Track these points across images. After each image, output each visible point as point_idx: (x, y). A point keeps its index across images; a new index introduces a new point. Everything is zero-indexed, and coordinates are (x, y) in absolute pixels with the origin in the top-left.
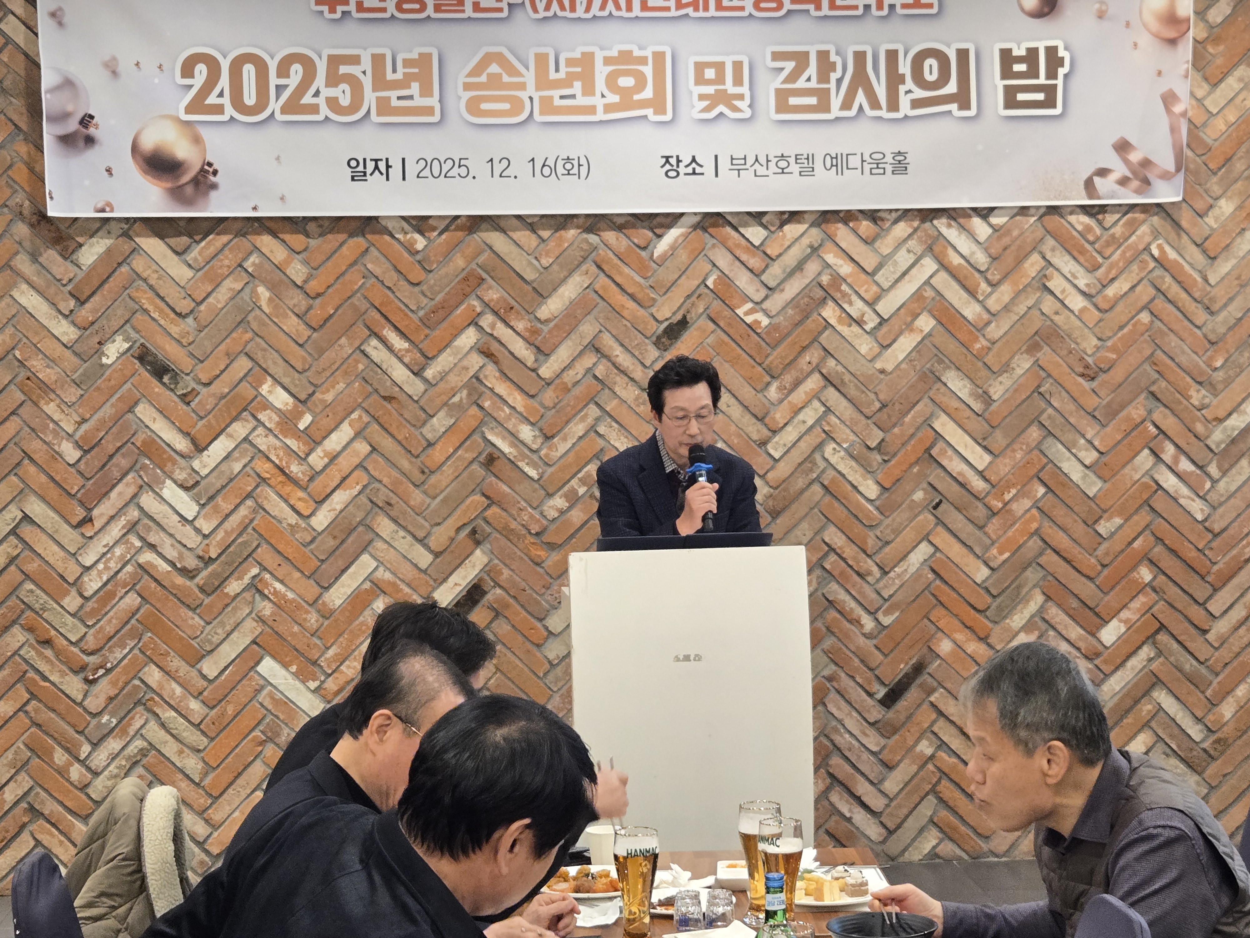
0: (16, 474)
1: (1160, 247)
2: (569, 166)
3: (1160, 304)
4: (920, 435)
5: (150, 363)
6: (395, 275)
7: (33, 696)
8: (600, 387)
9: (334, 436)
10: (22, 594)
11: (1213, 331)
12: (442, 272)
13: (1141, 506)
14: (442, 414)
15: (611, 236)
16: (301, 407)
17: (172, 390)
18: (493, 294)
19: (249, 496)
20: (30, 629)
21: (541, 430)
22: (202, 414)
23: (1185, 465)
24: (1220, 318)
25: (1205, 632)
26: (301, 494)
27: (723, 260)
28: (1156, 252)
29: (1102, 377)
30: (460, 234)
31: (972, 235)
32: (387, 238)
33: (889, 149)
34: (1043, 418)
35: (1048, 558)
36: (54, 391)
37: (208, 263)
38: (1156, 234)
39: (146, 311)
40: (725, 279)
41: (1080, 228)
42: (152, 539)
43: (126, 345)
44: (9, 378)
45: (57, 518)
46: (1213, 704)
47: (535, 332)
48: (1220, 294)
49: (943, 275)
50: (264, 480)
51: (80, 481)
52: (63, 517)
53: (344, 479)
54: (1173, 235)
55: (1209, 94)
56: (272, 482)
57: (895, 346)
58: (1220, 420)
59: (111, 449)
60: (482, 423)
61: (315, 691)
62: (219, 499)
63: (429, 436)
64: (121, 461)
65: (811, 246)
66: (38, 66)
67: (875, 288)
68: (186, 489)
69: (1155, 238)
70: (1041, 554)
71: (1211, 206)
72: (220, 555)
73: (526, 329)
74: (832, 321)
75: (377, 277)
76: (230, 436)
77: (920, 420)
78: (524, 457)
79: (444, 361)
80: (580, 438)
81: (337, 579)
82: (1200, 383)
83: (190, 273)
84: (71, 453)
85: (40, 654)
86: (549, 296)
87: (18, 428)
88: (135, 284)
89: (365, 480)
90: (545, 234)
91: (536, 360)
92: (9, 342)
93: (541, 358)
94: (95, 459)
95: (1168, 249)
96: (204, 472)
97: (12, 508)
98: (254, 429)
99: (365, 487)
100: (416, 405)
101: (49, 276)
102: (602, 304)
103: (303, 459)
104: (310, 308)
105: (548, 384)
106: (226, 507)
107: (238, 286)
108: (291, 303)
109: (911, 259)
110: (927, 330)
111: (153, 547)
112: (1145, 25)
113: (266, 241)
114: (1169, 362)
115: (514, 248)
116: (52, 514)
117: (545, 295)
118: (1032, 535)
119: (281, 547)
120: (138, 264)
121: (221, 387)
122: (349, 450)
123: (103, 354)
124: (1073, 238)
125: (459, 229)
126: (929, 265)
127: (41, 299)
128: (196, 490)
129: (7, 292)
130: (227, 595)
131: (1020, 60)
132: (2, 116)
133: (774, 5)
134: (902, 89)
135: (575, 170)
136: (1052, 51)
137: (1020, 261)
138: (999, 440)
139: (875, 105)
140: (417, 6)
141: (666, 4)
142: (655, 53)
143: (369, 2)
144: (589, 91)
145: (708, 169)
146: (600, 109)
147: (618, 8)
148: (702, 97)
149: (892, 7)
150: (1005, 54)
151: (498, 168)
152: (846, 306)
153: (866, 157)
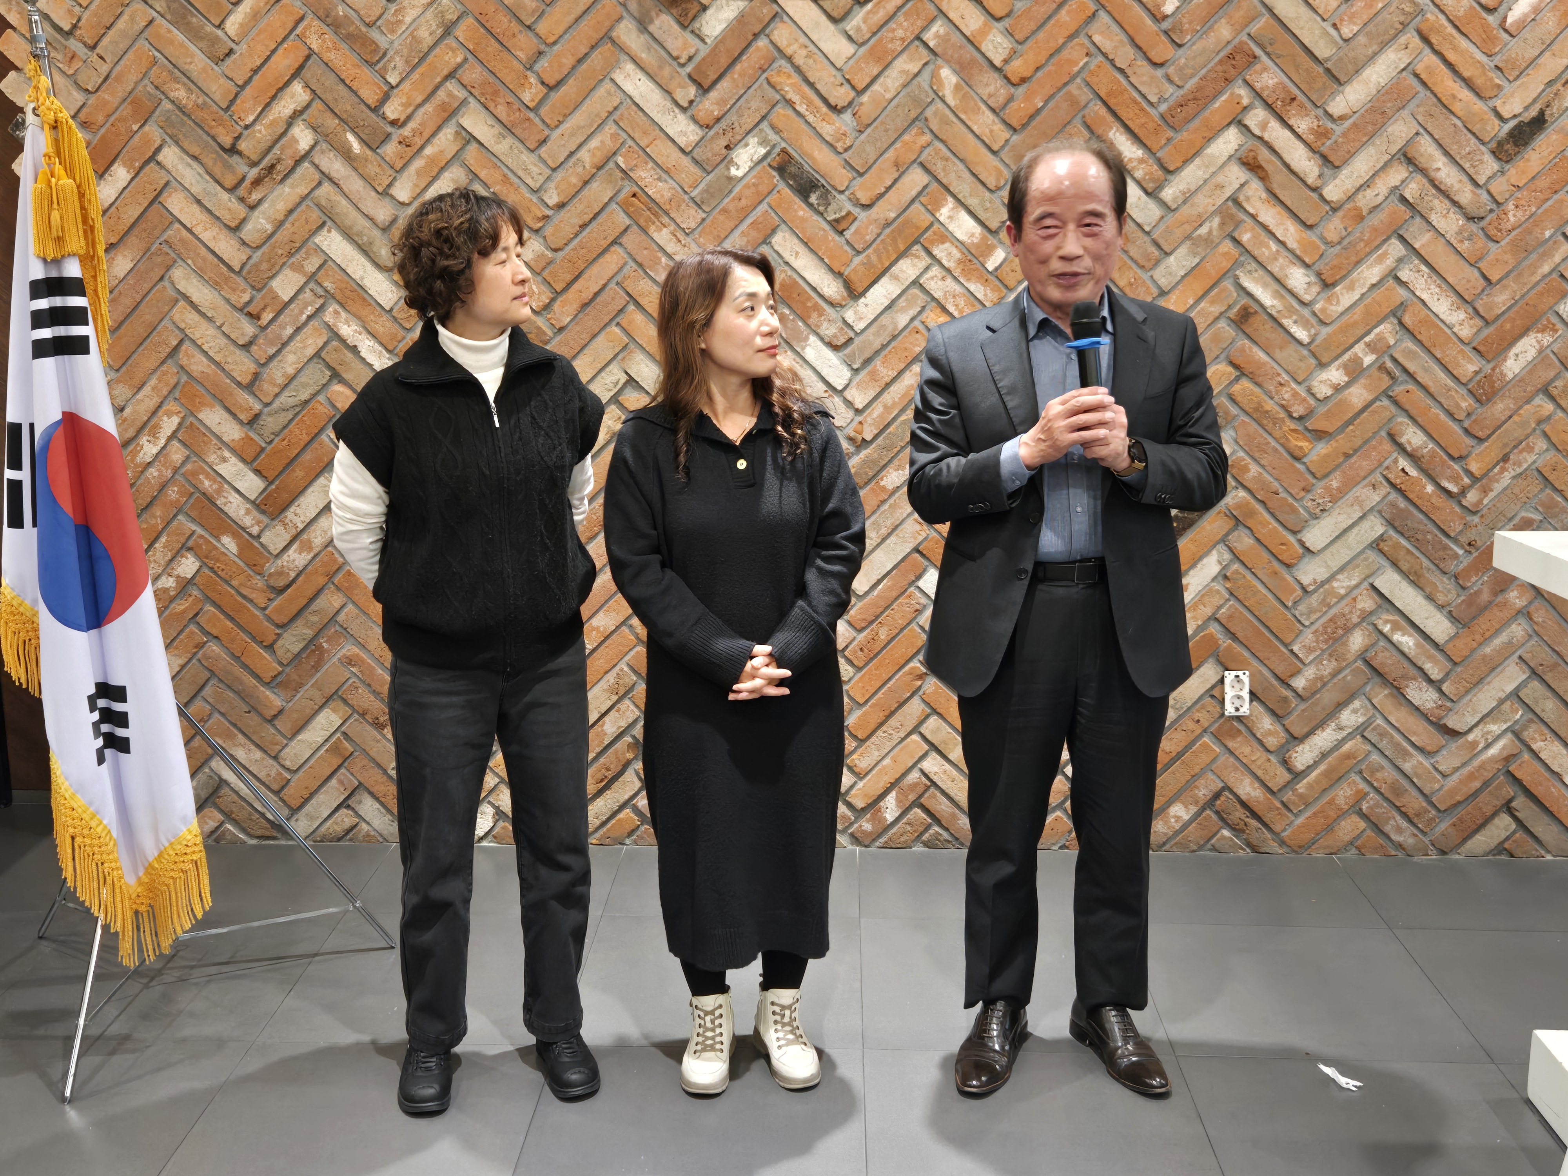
0: (618, 324)
5: (793, 177)
6: (1130, 52)
8: (1409, 213)
12: (1199, 45)
14: (1182, 251)
16: (991, 240)
17: (822, 214)
18: (1269, 78)
21: (1319, 274)
22: (859, 247)
36: (667, 214)
37: (874, 34)
39: (790, 103)
43: (763, 151)
44: (610, 194)
47: (1322, 134)
60: (1237, 264)
62: (878, 362)
63: (1163, 282)
68: (835, 348)
72: (876, 437)
73: (1312, 131)
75: (1105, 55)
76: (896, 278)
78: (1291, 311)
79: (1191, 176)
80: (1373, 286)
83: (849, 49)
86: (1348, 82)
87: (622, 262)
88: (775, 65)
91: (1320, 176)
92: (610, 145)
93: (1327, 172)
96: (859, 326)
97: (614, 368)
98: (927, 269)
100: (1146, 239)
101: (662, 52)
102: (1423, 93)
104: (1010, 99)
105: (1334, 210)
106: (886, 373)
107: (914, 68)
108: (984, 92)
113: (955, 3)
115: (1304, 10)
117: (1343, 78)
120: (781, 34)
121: (886, 210)
123: (731, 161)
127: (651, 85)
128: (848, 350)
129: (605, 76)
130: (883, 489)
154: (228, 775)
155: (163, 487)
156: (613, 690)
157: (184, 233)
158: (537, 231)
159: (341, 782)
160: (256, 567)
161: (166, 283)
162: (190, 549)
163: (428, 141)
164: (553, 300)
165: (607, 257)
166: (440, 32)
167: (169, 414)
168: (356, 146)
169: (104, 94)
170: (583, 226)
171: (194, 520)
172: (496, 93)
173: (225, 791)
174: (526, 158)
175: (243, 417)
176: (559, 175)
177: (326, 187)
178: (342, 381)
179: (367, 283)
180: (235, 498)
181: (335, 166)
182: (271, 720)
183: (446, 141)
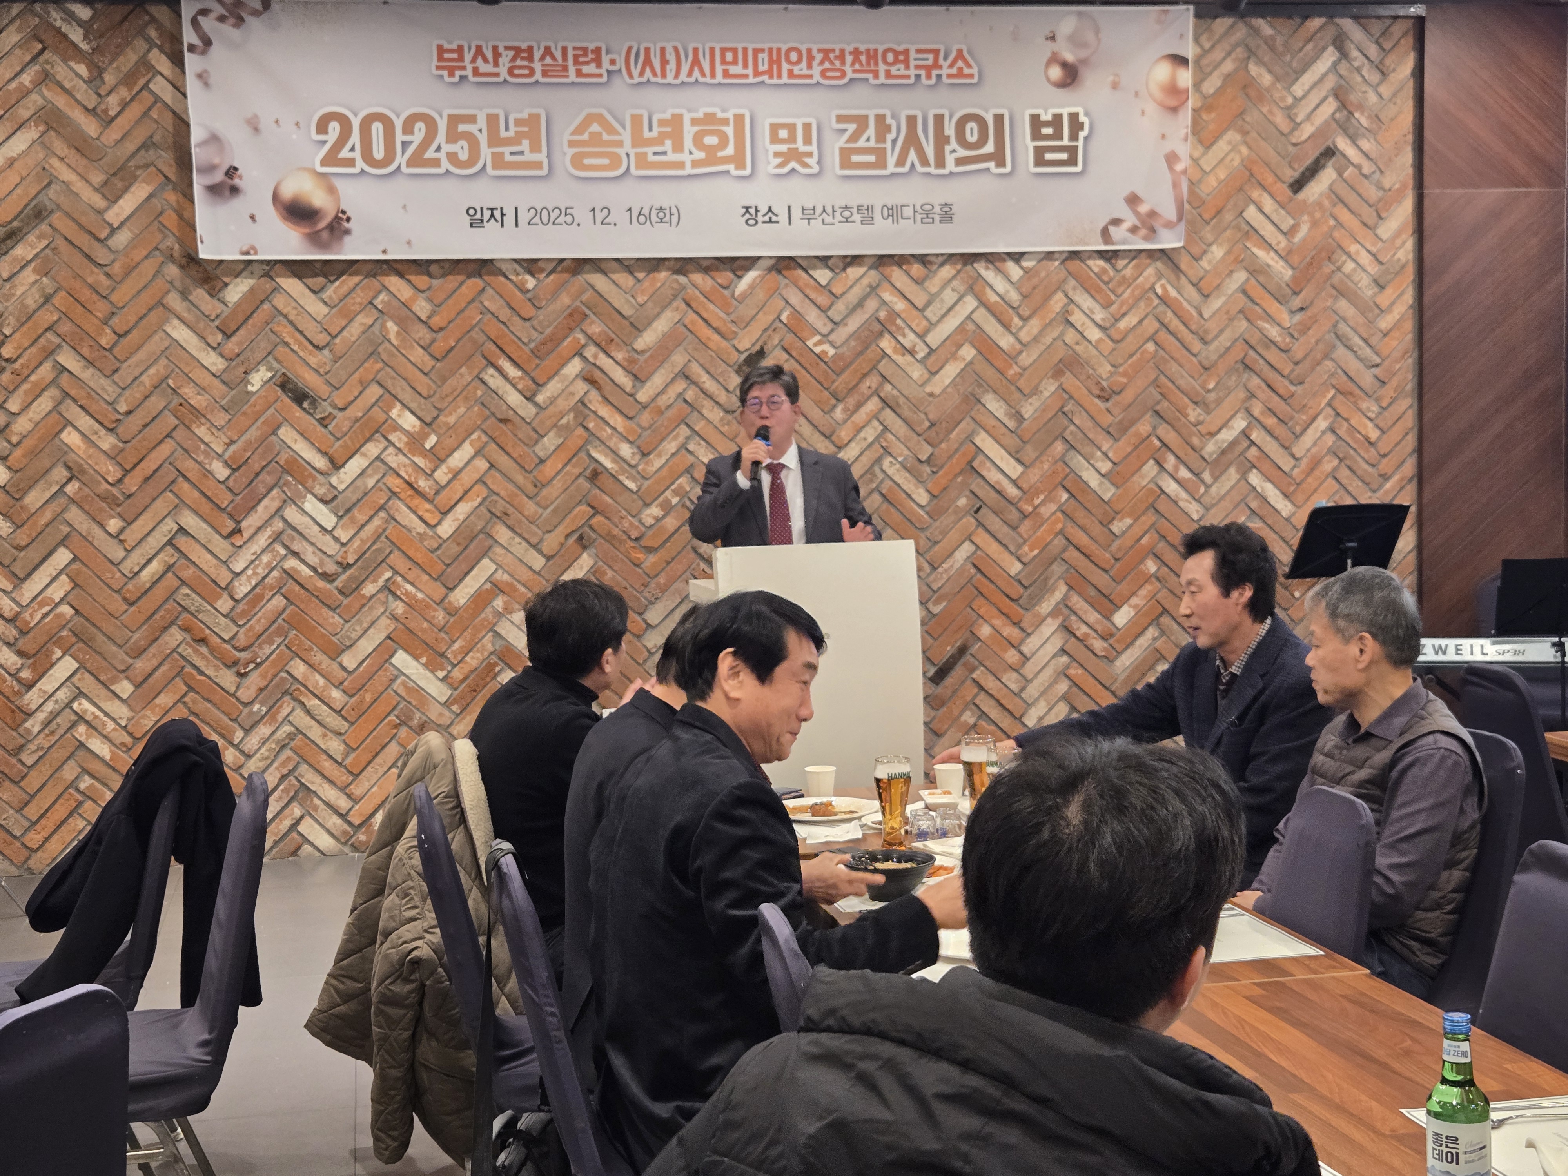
0: (171, 491)
1: (1163, 287)
2: (661, 215)
3: (1163, 335)
4: (963, 449)
5: (291, 390)
6: (508, 311)
7: (191, 688)
8: (689, 409)
9: (456, 455)
10: (179, 597)
11: (1207, 358)
12: (551, 308)
13: (1147, 509)
14: (551, 434)
15: (698, 278)
16: (427, 429)
17: (312, 415)
18: (596, 328)
19: (382, 508)
20: (187, 629)
21: (639, 448)
22: (339, 435)
23: (1184, 473)
24: (1212, 347)
26: (428, 506)
27: (795, 297)
28: (1159, 291)
29: (1116, 398)
30: (566, 276)
31: (1007, 277)
32: (502, 279)
33: (937, 200)
34: (1067, 434)
35: (1071, 554)
36: (204, 416)
37: (342, 300)
38: (1160, 275)
39: (287, 344)
40: (797, 314)
41: (1096, 270)
42: (295, 547)
43: (270, 375)
44: (163, 404)
45: (209, 530)
47: (632, 361)
48: (1213, 326)
49: (982, 311)
50: (395, 494)
51: (229, 496)
52: (214, 528)
53: (466, 493)
54: (1172, 277)
55: (1203, 155)
56: (402, 496)
57: (942, 372)
58: (1212, 435)
59: (257, 467)
60: (587, 442)
61: (444, 679)
62: (355, 511)
63: (541, 454)
64: (267, 478)
65: (870, 286)
66: (188, 125)
67: (925, 323)
68: (325, 502)
69: (1159, 279)
70: (1064, 550)
71: (1205, 252)
72: (356, 561)
73: (625, 359)
74: (889, 351)
75: (493, 314)
76: (365, 455)
77: (963, 436)
78: (624, 471)
79: (553, 387)
80: (673, 454)
81: (461, 580)
82: (1196, 403)
83: (325, 310)
84: (221, 471)
85: (196, 651)
86: (645, 329)
87: (173, 449)
88: (275, 320)
89: (484, 492)
90: (641, 275)
91: (633, 386)
92: (163, 372)
93: (638, 384)
94: (242, 477)
95: (1170, 288)
96: (341, 487)
97: (169, 520)
98: (385, 449)
99: (484, 499)
100: (528, 426)
101: (199, 313)
102: (690, 337)
103: (429, 475)
104: (433, 341)
105: (645, 407)
106: (361, 518)
107: (369, 321)
108: (416, 337)
109: (955, 297)
110: (969, 358)
111: (296, 554)
112: (1151, 95)
113: (394, 282)
114: (1170, 385)
115: (613, 287)
116: (204, 526)
117: (641, 328)
118: (1057, 534)
119: (411, 553)
120: (279, 301)
121: (355, 411)
122: (469, 467)
123: (248, 382)
124: (1090, 278)
125: (567, 270)
126: (970, 303)
127: (191, 333)
128: (334, 503)
129: (160, 327)
130: (363, 596)
131: (1047, 124)
132: (152, 168)
133: (838, 74)
134: (948, 149)
135: (667, 219)
136: (1074, 117)
137: (1047, 298)
138: (1030, 453)
139: (925, 162)
140: (526, 72)
141: (745, 72)
142: (735, 116)
143: (484, 68)
144: (678, 147)
145: (783, 217)
146: (688, 165)
147: (703, 74)
148: (777, 154)
149: (939, 77)
150: (1036, 121)
151: (600, 216)
152: (900, 338)
153: (918, 208)
158: (111, 430)
163: (33, 371)
164: (124, 476)
165: (163, 446)
166: (41, 300)
170: (145, 426)
172: (81, 339)
174: (103, 381)
176: (127, 393)
183: (45, 371)
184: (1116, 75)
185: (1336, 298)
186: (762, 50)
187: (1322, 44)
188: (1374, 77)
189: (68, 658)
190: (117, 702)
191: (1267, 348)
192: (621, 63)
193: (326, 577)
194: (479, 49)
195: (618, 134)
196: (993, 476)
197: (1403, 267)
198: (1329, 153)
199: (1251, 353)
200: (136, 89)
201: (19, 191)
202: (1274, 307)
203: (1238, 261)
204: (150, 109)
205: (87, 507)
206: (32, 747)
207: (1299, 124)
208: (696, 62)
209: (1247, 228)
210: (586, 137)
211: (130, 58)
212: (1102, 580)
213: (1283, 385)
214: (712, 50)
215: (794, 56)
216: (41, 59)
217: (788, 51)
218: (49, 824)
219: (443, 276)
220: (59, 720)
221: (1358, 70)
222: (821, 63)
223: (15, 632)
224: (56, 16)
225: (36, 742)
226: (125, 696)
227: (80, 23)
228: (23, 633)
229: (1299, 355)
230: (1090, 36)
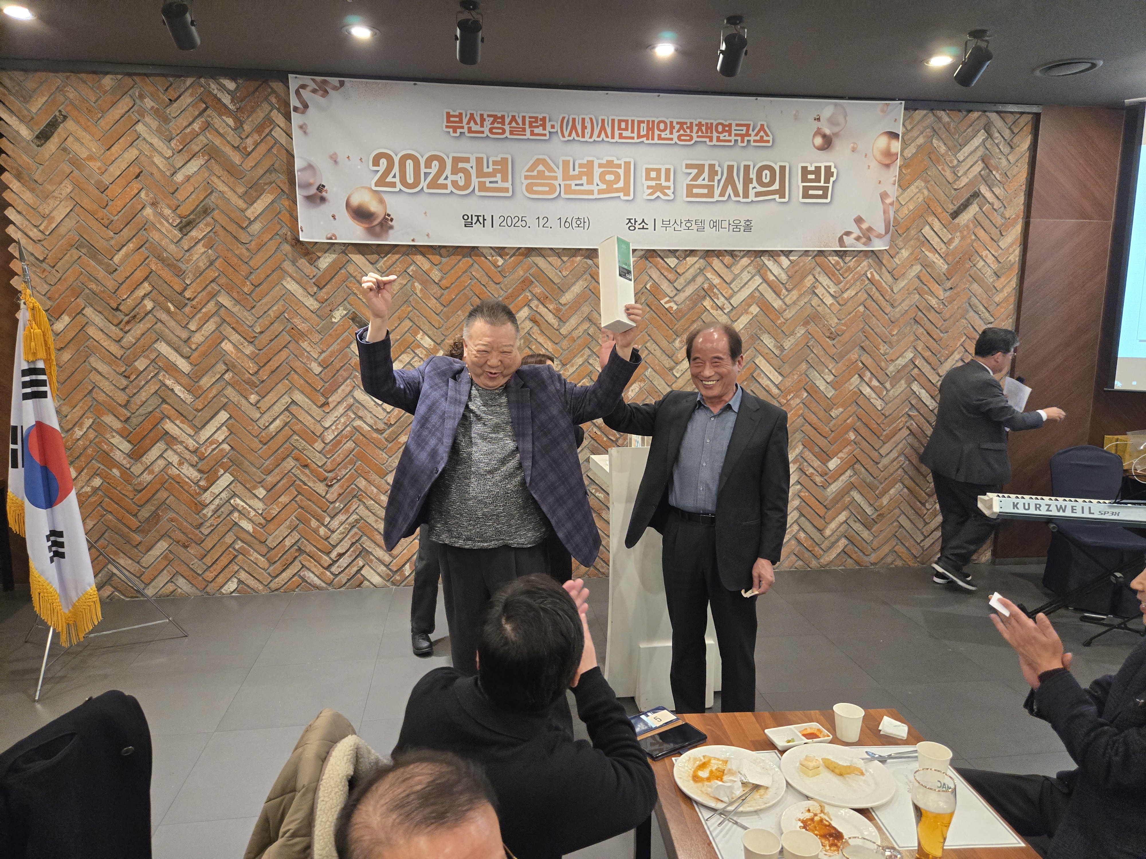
0: (287, 379)
1: (871, 273)
2: (578, 222)
3: (870, 303)
4: (748, 366)
5: (358, 322)
6: (487, 279)
7: (299, 493)
8: (591, 339)
10: (292, 440)
11: (894, 316)
12: (512, 277)
13: (852, 403)
16: (438, 347)
18: (538, 290)
20: (297, 459)
21: (561, 361)
23: (875, 383)
24: (897, 310)
25: (877, 463)
27: (655, 274)
28: (869, 276)
29: (838, 338)
30: (521, 257)
31: (780, 265)
32: (483, 258)
33: (743, 217)
34: (809, 359)
35: (807, 428)
36: (306, 336)
38: (870, 266)
39: (355, 294)
40: (656, 285)
41: (833, 262)
42: (360, 414)
43: (345, 312)
44: (282, 328)
45: (310, 402)
46: (879, 497)
47: (558, 310)
48: (898, 297)
49: (765, 285)
51: (322, 383)
52: (313, 402)
54: (877, 268)
55: (902, 194)
57: (739, 321)
58: (892, 361)
59: (337, 367)
64: (343, 374)
65: (700, 269)
66: (293, 157)
67: (731, 291)
69: (870, 269)
70: (803, 426)
71: (898, 253)
72: (396, 423)
73: (555, 309)
74: (709, 308)
75: (477, 280)
76: (401, 361)
80: (580, 365)
82: (885, 342)
84: (317, 369)
85: (302, 472)
86: (567, 291)
87: (288, 355)
88: (349, 279)
90: (565, 259)
91: (559, 325)
92: (282, 309)
93: (561, 324)
94: (329, 372)
95: (875, 274)
97: (286, 396)
101: (302, 273)
102: (593, 296)
104: (442, 294)
105: (565, 337)
107: (404, 282)
108: (432, 292)
109: (749, 276)
110: (755, 313)
111: (361, 418)
112: (874, 156)
113: (419, 259)
114: (871, 331)
115: (548, 265)
116: (307, 400)
117: (564, 291)
118: (799, 416)
120: (351, 268)
123: (332, 317)
124: (829, 267)
125: (521, 254)
126: (758, 280)
127: (298, 286)
129: (279, 282)
130: (400, 443)
131: (811, 172)
132: (274, 184)
133: (688, 138)
134: (751, 186)
135: (582, 225)
136: (828, 168)
137: (803, 278)
138: (786, 369)
139: (737, 194)
140: (500, 131)
141: (632, 135)
142: (625, 162)
143: (475, 128)
144: (590, 182)
145: (651, 226)
146: (596, 192)
147: (607, 137)
148: (649, 187)
149: (749, 141)
150: (804, 169)
151: (542, 222)
152: (715, 300)
153: (731, 222)
154: (115, 571)
155: (85, 449)
156: (288, 527)
157: (95, 343)
158: (251, 343)
159: (168, 571)
160: (128, 481)
161: (87, 363)
162: (98, 475)
163: (204, 306)
164: (259, 370)
165: (282, 353)
166: (208, 264)
167: (88, 418)
168: (172, 308)
169: (58, 286)
170: (271, 341)
171: (99, 462)
172: (233, 288)
173: (115, 578)
174: (246, 313)
175: (122, 419)
176: (260, 320)
177: (159, 324)
178: (167, 403)
179: (177, 363)
180: (118, 453)
181: (164, 316)
182: (136, 547)
183: (211, 306)
184: (854, 143)
185: (971, 284)
186: (643, 122)
187: (978, 128)
188: (1006, 150)
189: (227, 474)
190: (256, 500)
191: (929, 311)
192: (558, 128)
193: (378, 431)
194: (472, 115)
195: (555, 172)
196: (765, 382)
197: (1012, 265)
198: (976, 195)
199: (920, 313)
200: (264, 135)
201: (193, 196)
202: (935, 287)
203: (916, 259)
204: (272, 147)
205: (237, 388)
206: (208, 524)
207: (959, 177)
208: (603, 128)
209: (924, 239)
210: (535, 173)
211: (260, 115)
212: (822, 442)
213: (936, 333)
214: (613, 121)
215: (662, 126)
216: (205, 114)
217: (659, 123)
218: (218, 567)
219: (448, 256)
220: (222, 509)
221: (997, 145)
222: (678, 131)
223: (196, 459)
224: (213, 87)
225: (210, 522)
226: (261, 497)
227: (229, 92)
228: (201, 459)
229: (947, 316)
230: (841, 119)
